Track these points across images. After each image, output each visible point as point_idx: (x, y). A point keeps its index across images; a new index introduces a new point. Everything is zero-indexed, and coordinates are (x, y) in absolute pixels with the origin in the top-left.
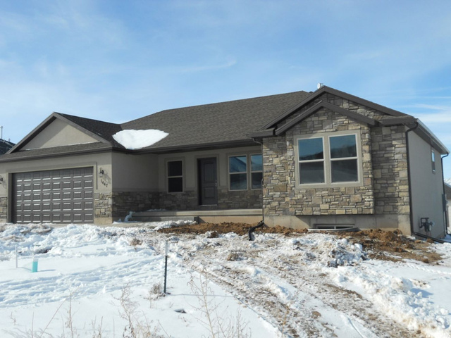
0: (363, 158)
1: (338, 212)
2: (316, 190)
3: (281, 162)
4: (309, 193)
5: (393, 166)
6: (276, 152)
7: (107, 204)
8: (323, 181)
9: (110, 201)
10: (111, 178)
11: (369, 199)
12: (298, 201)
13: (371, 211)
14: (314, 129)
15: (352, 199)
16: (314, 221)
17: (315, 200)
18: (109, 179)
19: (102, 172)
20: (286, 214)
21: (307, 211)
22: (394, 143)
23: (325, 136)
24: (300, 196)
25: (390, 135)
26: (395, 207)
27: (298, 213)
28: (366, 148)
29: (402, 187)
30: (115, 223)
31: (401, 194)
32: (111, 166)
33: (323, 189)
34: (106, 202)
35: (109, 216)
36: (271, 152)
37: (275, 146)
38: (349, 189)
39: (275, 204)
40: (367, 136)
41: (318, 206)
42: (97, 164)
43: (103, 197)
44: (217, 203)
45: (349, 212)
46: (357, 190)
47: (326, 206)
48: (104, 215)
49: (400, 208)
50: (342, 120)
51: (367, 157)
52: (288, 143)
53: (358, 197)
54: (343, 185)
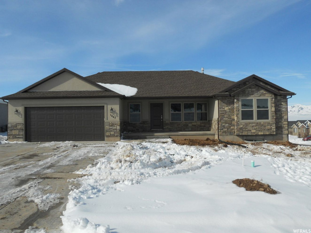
0: (271, 109)
1: (260, 133)
2: (250, 123)
3: (229, 110)
4: (247, 124)
5: (282, 113)
6: (227, 104)
7: (116, 129)
8: (253, 119)
9: (118, 128)
10: (119, 113)
11: (274, 128)
12: (241, 128)
13: (275, 133)
14: (249, 95)
15: (266, 128)
16: (245, 138)
17: (249, 128)
18: (117, 114)
19: (112, 109)
20: (231, 135)
21: (245, 133)
22: (282, 103)
23: (254, 98)
24: (241, 126)
25: (281, 100)
26: (282, 131)
27: (240, 134)
28: (273, 105)
29: (285, 123)
30: (122, 140)
31: (284, 126)
32: (118, 106)
33: (253, 123)
34: (115, 128)
35: (117, 136)
36: (224, 104)
37: (226, 101)
38: (265, 123)
39: (226, 130)
40: (274, 99)
41: (251, 131)
42: (107, 104)
43: (113, 125)
44: (163, 128)
45: (265, 133)
46: (269, 124)
47: (254, 131)
48: (113, 136)
49: (284, 132)
50: (262, 91)
51: (273, 109)
52: (235, 100)
53: (269, 127)
54: (262, 121)
